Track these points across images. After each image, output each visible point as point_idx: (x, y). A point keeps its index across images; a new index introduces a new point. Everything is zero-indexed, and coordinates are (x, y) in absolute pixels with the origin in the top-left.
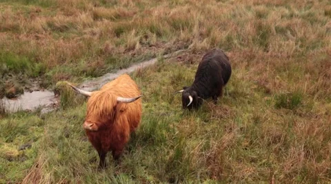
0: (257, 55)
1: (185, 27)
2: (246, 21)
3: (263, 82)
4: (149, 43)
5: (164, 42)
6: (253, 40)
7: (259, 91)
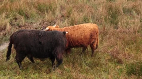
0: (109, 31)
1: (49, 10)
2: (99, 4)
3: (115, 54)
4: (18, 24)
5: (31, 23)
6: (105, 19)
7: (112, 61)
